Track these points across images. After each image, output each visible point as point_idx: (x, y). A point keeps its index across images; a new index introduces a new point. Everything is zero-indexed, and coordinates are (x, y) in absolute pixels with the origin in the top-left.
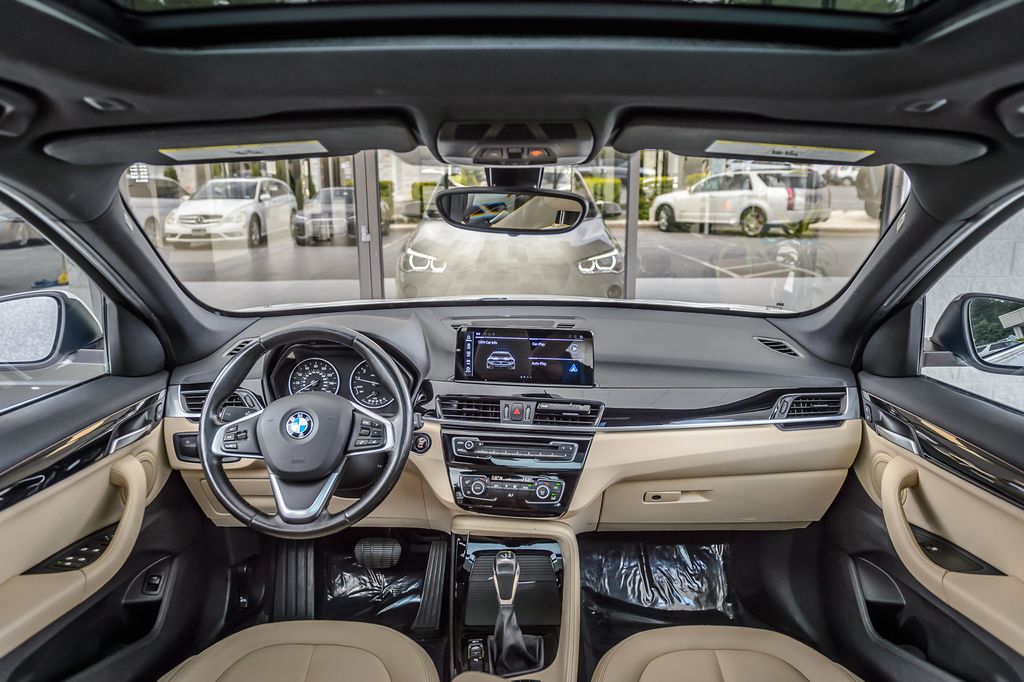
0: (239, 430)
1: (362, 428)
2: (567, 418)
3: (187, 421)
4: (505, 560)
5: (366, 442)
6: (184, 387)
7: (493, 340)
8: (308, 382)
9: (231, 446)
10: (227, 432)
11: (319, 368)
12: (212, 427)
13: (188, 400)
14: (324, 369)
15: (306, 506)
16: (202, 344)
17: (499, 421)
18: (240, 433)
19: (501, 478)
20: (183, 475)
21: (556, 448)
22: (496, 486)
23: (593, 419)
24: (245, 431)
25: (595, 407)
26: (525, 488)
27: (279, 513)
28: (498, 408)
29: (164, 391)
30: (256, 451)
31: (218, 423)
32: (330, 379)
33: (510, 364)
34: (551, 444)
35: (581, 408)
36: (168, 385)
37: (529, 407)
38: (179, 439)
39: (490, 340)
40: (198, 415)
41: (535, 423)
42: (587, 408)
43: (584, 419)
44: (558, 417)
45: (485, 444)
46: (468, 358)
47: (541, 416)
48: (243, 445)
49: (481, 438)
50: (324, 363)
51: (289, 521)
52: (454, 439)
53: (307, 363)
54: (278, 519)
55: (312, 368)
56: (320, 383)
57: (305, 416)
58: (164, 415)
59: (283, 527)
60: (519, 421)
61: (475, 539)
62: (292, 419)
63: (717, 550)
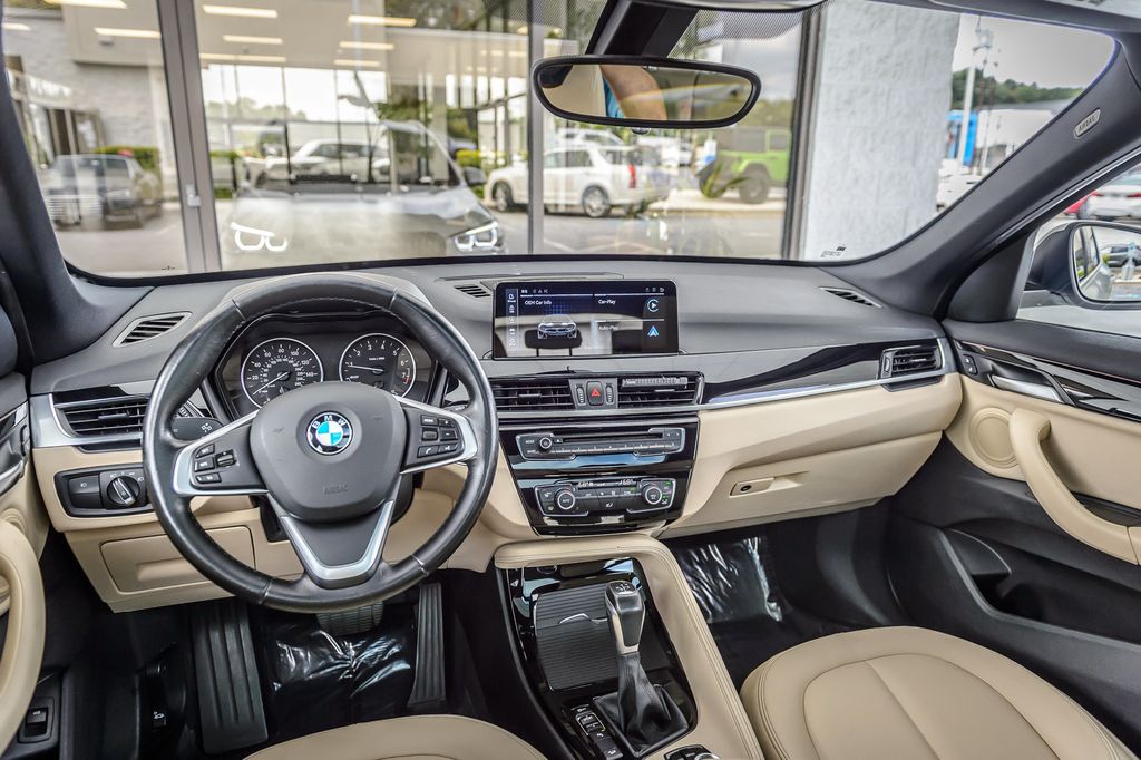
0: (217, 452)
1: (425, 430)
2: (662, 396)
3: (73, 449)
4: (626, 593)
5: (435, 450)
6: (59, 397)
7: (546, 299)
8: (272, 375)
9: (209, 478)
10: (197, 454)
11: (287, 354)
12: (167, 453)
13: (70, 417)
14: (295, 353)
15: (357, 556)
16: (78, 326)
17: (572, 407)
18: (221, 455)
19: (591, 484)
20: (70, 539)
21: (660, 435)
22: (588, 496)
23: (693, 395)
24: (230, 452)
25: (693, 378)
26: (628, 493)
27: (307, 572)
28: (568, 390)
29: (25, 406)
30: (254, 481)
31: (177, 444)
32: (307, 369)
33: (570, 330)
34: (651, 430)
35: (677, 381)
36: (29, 395)
37: (609, 385)
38: (65, 482)
39: (540, 299)
41: (621, 406)
42: (684, 381)
43: (682, 395)
44: (649, 396)
45: (564, 440)
47: (628, 395)
48: (227, 475)
49: (557, 432)
50: (295, 345)
51: (321, 584)
52: (518, 437)
53: (267, 347)
54: (308, 583)
55: (275, 354)
56: (292, 374)
57: (336, 419)
58: (32, 446)
59: (322, 596)
60: (600, 405)
61: (532, 573)
62: (315, 424)
63: (753, 547)
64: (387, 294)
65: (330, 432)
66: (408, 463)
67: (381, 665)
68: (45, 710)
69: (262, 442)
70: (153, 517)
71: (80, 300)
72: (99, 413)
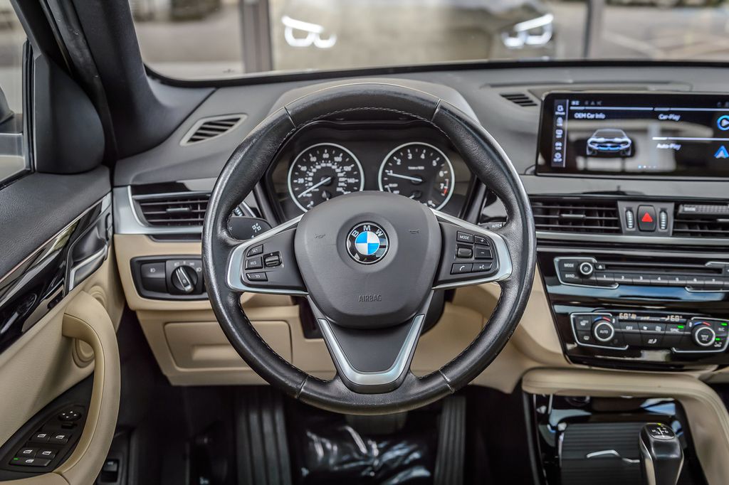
0: (266, 252)
1: (460, 246)
2: (724, 226)
3: (145, 237)
4: (662, 437)
5: (469, 268)
6: (137, 190)
7: (599, 112)
8: (316, 180)
9: (258, 276)
10: (248, 253)
11: (331, 159)
12: (223, 249)
13: (144, 208)
14: (338, 159)
15: (386, 365)
17: (619, 232)
18: (268, 256)
19: (634, 317)
20: (140, 317)
21: (719, 270)
22: (629, 328)
24: (276, 254)
26: (674, 331)
27: (339, 374)
28: (616, 213)
29: (109, 195)
30: (297, 284)
31: (232, 242)
32: (349, 175)
33: (623, 147)
34: (708, 264)
36: (113, 186)
37: (664, 210)
38: (138, 266)
39: (592, 113)
40: (199, 229)
41: (675, 234)
44: (709, 225)
45: (607, 267)
46: (559, 140)
47: (683, 223)
48: (273, 275)
49: (600, 257)
50: (339, 151)
51: (352, 387)
52: (557, 260)
53: (313, 151)
55: (320, 159)
56: (335, 180)
57: (374, 229)
58: (114, 233)
59: (351, 399)
60: (651, 231)
61: (561, 401)
62: (354, 233)
64: (429, 105)
65: (368, 242)
66: (441, 278)
67: (402, 468)
68: (117, 461)
69: (305, 246)
70: (207, 305)
71: (155, 101)
72: (167, 206)
